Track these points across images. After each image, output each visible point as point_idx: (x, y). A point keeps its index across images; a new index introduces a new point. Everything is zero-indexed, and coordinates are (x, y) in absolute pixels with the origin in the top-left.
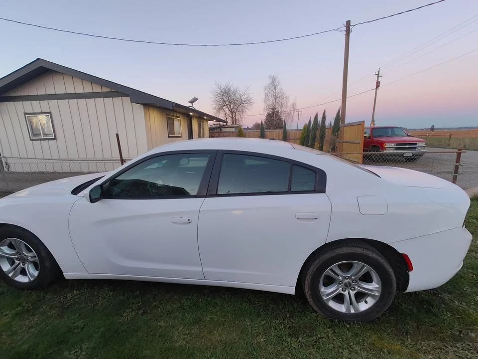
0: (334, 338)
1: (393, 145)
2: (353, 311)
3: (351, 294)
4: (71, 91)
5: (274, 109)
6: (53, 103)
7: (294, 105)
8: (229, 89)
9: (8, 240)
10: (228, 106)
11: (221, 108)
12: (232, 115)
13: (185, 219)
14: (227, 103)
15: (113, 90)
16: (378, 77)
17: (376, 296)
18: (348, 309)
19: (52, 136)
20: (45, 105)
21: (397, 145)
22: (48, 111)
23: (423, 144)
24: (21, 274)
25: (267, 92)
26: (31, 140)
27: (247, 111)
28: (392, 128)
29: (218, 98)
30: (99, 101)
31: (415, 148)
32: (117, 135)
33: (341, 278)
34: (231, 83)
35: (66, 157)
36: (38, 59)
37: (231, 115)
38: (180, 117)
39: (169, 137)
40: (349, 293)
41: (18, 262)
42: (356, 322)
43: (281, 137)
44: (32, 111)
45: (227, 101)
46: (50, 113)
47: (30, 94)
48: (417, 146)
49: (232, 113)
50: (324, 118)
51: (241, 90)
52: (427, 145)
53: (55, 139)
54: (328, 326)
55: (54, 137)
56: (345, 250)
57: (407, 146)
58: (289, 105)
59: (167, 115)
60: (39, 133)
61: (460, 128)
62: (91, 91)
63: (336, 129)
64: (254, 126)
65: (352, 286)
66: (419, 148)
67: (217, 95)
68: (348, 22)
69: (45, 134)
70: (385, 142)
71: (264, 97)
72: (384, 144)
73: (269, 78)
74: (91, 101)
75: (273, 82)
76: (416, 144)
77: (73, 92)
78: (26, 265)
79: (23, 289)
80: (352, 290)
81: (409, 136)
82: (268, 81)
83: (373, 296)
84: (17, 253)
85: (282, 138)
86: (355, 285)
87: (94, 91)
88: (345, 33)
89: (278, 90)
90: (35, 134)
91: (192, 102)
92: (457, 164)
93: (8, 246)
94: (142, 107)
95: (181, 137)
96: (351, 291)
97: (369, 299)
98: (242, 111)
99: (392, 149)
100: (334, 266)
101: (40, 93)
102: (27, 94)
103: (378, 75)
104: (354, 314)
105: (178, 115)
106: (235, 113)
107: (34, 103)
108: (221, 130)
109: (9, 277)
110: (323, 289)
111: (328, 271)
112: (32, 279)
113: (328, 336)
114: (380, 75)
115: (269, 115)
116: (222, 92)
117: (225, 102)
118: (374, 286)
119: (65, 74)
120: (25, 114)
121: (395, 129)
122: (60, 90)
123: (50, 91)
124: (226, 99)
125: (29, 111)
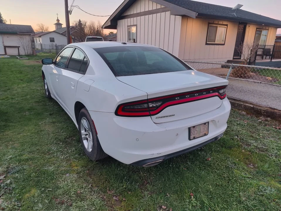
2: (88, 150)
22: (136, 24)
38: (227, 25)
39: (207, 44)
53: (136, 42)
59: (209, 23)
62: (156, 8)
90: (129, 39)
94: (181, 18)
105: (224, 24)
107: (131, 19)
120: (128, 26)
123: (138, 11)
125: (129, 24)
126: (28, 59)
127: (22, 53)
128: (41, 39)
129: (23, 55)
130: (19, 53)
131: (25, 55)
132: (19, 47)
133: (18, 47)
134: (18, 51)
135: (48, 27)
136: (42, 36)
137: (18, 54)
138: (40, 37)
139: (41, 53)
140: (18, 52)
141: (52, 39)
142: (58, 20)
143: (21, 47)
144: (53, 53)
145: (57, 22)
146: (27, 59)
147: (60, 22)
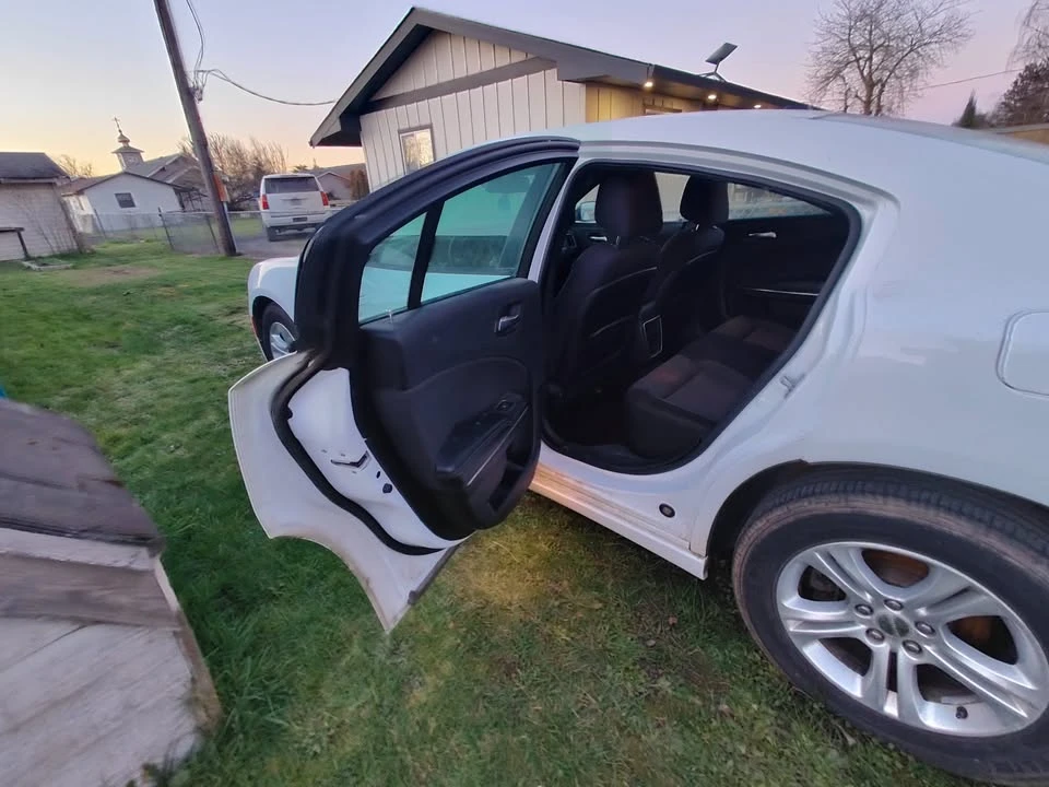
2: (891, 709)
3: (901, 659)
10: (863, 63)
11: (834, 75)
15: (529, 56)
18: (875, 697)
22: (428, 122)
29: (831, 42)
33: (867, 596)
40: (893, 657)
44: (407, 127)
45: (862, 47)
46: (430, 127)
47: (405, 91)
49: (870, 85)
54: (777, 703)
59: (644, 105)
62: (494, 67)
65: (911, 637)
67: (830, 31)
77: (464, 75)
80: (908, 649)
83: (1001, 712)
86: (928, 642)
87: (498, 65)
91: (716, 59)
94: (583, 90)
96: (901, 650)
97: (978, 711)
100: (844, 549)
101: (418, 86)
102: (402, 91)
104: (893, 719)
105: (676, 107)
106: (883, 86)
107: (410, 108)
110: (791, 601)
111: (813, 556)
116: (849, 16)
117: (853, 49)
118: (1015, 680)
119: (454, 35)
120: (400, 132)
122: (445, 73)
123: (431, 79)
124: (859, 41)
125: (404, 126)
126: (74, 268)
127: (37, 247)
128: (84, 200)
129: (43, 255)
130: (25, 249)
131: (51, 257)
132: (22, 229)
133: (18, 231)
134: (19, 243)
135: (90, 166)
136: (86, 192)
137: (23, 257)
138: (80, 193)
139: (105, 244)
140: (21, 248)
141: (125, 198)
142: (124, 140)
143: (27, 229)
144: (148, 241)
145: (121, 145)
146: (67, 268)
147: (130, 144)
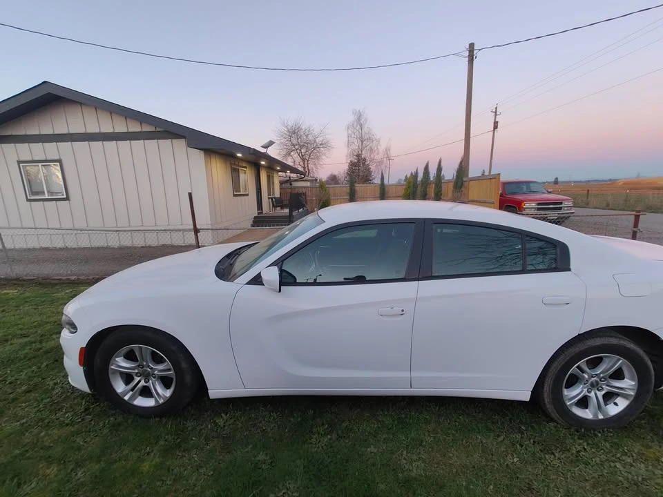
0: (593, 450)
1: (533, 205)
2: (601, 417)
3: (598, 395)
4: (93, 128)
5: (358, 156)
6: (65, 146)
7: (387, 150)
8: (299, 129)
9: (125, 349)
10: (298, 151)
11: (288, 154)
12: (304, 164)
13: (398, 310)
14: (297, 147)
15: (158, 129)
16: (496, 115)
17: (632, 395)
18: (595, 415)
19: (63, 195)
20: (51, 150)
21: (539, 204)
22: (57, 158)
23: (570, 204)
24: (140, 395)
25: (350, 132)
26: (28, 200)
27: (324, 157)
28: (528, 183)
29: (284, 140)
30: (138, 144)
31: (560, 208)
32: (190, 195)
33: (586, 376)
34: (301, 121)
35: (83, 225)
36: (45, 82)
37: (302, 163)
38: (246, 167)
39: (235, 195)
40: (596, 395)
41: (139, 378)
42: (606, 430)
43: (378, 193)
44: (29, 158)
45: (296, 145)
46: (60, 161)
47: (28, 134)
48: (563, 205)
49: (303, 160)
50: (439, 169)
51: (316, 130)
52: (575, 205)
53: (67, 199)
55: (65, 196)
56: (597, 342)
57: (552, 206)
58: (381, 150)
59: (231, 164)
60: (40, 190)
61: (589, 181)
62: (125, 130)
63: (459, 184)
64: (328, 178)
65: (599, 385)
66: (566, 209)
67: (282, 136)
68: (472, 45)
69: (50, 193)
70: (523, 201)
71: (347, 139)
72: (523, 204)
73: (353, 113)
74: (124, 144)
75: (359, 119)
76: (561, 203)
77: (97, 131)
78: (151, 381)
79: (149, 417)
80: (599, 390)
81: (550, 192)
82: (351, 118)
83: (625, 396)
84: (139, 366)
85: (378, 195)
86: (604, 384)
87: (130, 130)
88: (467, 59)
89: (365, 130)
90: (34, 193)
91: (266, 147)
92: (635, 229)
93: (124, 357)
94: (202, 153)
95: (247, 195)
96: (597, 392)
97: (619, 400)
98: (318, 158)
99: (533, 210)
100: (582, 363)
101: (44, 132)
102: (23, 133)
103: (496, 112)
104: (602, 420)
105: (244, 165)
106: (308, 161)
107: (33, 145)
108: (291, 184)
109: (124, 400)
110: (566, 392)
111: (574, 369)
112: (161, 401)
113: (584, 448)
114: (498, 113)
115: (352, 164)
116: (288, 131)
117: (294, 145)
118: (628, 384)
119: (85, 104)
121: (531, 185)
122: (76, 127)
123: (61, 129)
124: (295, 142)
125: (26, 158)
